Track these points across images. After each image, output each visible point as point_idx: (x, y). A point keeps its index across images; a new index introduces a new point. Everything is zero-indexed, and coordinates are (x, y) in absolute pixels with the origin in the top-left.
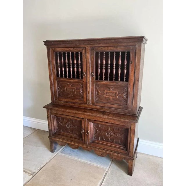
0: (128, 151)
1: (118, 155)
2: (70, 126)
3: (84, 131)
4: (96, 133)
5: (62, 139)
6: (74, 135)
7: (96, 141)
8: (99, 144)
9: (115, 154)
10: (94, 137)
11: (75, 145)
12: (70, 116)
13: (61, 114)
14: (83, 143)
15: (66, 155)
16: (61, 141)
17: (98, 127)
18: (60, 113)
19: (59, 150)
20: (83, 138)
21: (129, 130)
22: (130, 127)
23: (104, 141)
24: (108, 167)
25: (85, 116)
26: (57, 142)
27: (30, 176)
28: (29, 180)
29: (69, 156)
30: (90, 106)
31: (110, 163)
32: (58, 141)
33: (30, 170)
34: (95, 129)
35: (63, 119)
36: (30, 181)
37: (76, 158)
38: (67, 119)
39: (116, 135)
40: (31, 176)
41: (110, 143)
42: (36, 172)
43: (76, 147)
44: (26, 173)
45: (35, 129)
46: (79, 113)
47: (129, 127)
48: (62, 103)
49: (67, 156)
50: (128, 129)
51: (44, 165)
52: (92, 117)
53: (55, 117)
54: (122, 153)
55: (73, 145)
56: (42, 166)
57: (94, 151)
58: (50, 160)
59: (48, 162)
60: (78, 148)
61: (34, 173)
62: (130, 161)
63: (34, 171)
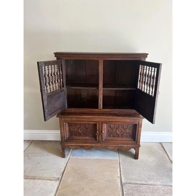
0: (136, 141)
1: (128, 146)
2: (83, 130)
3: (99, 132)
4: (108, 132)
5: (76, 143)
6: (87, 138)
7: (109, 138)
8: (111, 140)
9: (126, 146)
10: (106, 136)
11: (90, 146)
12: (85, 121)
13: (76, 120)
14: (97, 142)
15: (78, 157)
16: (74, 145)
17: (110, 127)
18: (74, 120)
19: (68, 154)
20: (98, 139)
21: (138, 125)
22: (139, 123)
23: (115, 137)
24: (118, 158)
26: (70, 147)
27: (56, 182)
28: (58, 185)
29: (81, 157)
30: (102, 111)
31: (118, 154)
32: (71, 145)
33: (52, 178)
34: (108, 129)
35: (76, 124)
36: (60, 186)
37: (88, 157)
38: (81, 124)
39: (126, 131)
40: (58, 182)
41: (120, 138)
42: (60, 177)
44: (50, 180)
47: (137, 123)
48: (73, 110)
50: (136, 125)
51: (64, 169)
52: (107, 119)
53: (67, 124)
54: (131, 144)
55: (87, 146)
56: (62, 171)
57: (107, 147)
58: (67, 164)
59: (66, 167)
60: (92, 148)
61: (58, 178)
62: (137, 148)
63: (58, 177)
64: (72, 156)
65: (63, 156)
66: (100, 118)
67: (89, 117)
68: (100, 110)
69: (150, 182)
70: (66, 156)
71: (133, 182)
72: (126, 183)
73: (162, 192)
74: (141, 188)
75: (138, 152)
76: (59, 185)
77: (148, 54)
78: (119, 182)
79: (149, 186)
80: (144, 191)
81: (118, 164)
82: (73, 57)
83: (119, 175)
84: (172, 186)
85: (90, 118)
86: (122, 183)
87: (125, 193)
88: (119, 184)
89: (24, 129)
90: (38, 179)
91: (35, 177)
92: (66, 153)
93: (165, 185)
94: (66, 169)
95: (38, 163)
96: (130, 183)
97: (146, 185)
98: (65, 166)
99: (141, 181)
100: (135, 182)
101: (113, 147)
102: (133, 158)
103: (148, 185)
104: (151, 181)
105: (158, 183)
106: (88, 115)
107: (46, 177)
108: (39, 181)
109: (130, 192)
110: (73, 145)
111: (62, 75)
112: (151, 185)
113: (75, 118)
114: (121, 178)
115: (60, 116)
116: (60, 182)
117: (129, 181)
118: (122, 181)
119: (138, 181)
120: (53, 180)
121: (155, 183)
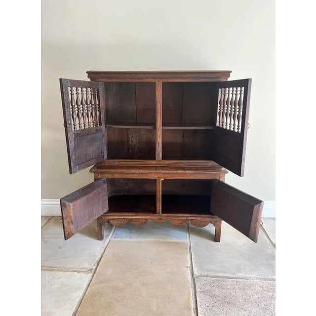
5: (121, 215)
9: (199, 219)
11: (142, 219)
16: (118, 219)
19: (108, 235)
24: (188, 240)
25: (159, 176)
26: (111, 222)
27: (87, 274)
28: (90, 279)
29: (129, 239)
30: (161, 163)
31: (187, 235)
32: (113, 219)
33: (81, 268)
36: (93, 280)
37: (141, 240)
40: (90, 275)
42: (94, 268)
43: (144, 221)
44: (78, 272)
45: (46, 217)
46: (151, 173)
48: (116, 162)
49: (126, 239)
51: (100, 256)
52: (169, 176)
55: (139, 220)
56: (98, 259)
57: (170, 221)
58: (105, 249)
59: (104, 253)
60: (146, 222)
61: (91, 269)
62: (218, 223)
63: (90, 267)
64: (115, 238)
65: (100, 237)
66: (158, 173)
67: (141, 171)
68: (159, 161)
69: (240, 275)
70: (105, 237)
71: (211, 274)
72: (201, 276)
73: (259, 288)
74: (224, 283)
75: (220, 229)
76: (92, 278)
77: (231, 72)
78: (190, 274)
79: (238, 280)
80: (229, 287)
81: (187, 248)
82: (116, 78)
83: (189, 265)
84: (274, 280)
85: (142, 173)
86: (195, 276)
87: (198, 290)
88: (190, 277)
89: (42, 198)
90: (58, 271)
91: (54, 267)
92: (105, 233)
93: (264, 278)
94: (104, 255)
95: (60, 248)
96: (207, 276)
97: (233, 278)
98: (102, 251)
99: (224, 272)
100: (216, 274)
101: (180, 222)
102: (212, 240)
103: (236, 278)
104: (240, 273)
105: (254, 275)
106: (140, 169)
107: (71, 268)
108: (60, 274)
109: (207, 289)
110: (116, 219)
111: (99, 105)
112: (241, 278)
113: (119, 173)
114: (192, 269)
115: (95, 170)
116: (93, 275)
117: (206, 273)
118: (194, 273)
119: (220, 272)
120: (83, 271)
121: (248, 276)
